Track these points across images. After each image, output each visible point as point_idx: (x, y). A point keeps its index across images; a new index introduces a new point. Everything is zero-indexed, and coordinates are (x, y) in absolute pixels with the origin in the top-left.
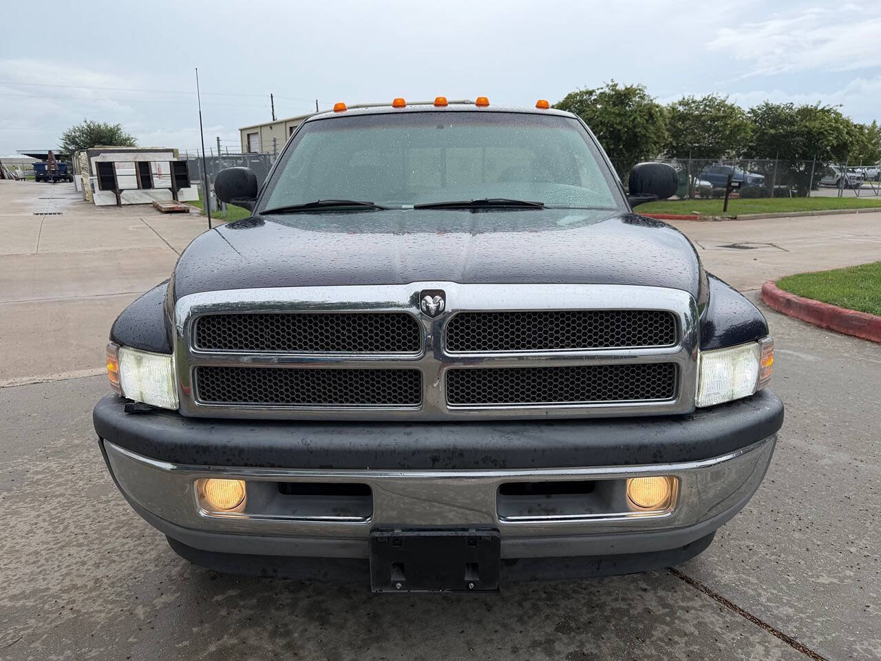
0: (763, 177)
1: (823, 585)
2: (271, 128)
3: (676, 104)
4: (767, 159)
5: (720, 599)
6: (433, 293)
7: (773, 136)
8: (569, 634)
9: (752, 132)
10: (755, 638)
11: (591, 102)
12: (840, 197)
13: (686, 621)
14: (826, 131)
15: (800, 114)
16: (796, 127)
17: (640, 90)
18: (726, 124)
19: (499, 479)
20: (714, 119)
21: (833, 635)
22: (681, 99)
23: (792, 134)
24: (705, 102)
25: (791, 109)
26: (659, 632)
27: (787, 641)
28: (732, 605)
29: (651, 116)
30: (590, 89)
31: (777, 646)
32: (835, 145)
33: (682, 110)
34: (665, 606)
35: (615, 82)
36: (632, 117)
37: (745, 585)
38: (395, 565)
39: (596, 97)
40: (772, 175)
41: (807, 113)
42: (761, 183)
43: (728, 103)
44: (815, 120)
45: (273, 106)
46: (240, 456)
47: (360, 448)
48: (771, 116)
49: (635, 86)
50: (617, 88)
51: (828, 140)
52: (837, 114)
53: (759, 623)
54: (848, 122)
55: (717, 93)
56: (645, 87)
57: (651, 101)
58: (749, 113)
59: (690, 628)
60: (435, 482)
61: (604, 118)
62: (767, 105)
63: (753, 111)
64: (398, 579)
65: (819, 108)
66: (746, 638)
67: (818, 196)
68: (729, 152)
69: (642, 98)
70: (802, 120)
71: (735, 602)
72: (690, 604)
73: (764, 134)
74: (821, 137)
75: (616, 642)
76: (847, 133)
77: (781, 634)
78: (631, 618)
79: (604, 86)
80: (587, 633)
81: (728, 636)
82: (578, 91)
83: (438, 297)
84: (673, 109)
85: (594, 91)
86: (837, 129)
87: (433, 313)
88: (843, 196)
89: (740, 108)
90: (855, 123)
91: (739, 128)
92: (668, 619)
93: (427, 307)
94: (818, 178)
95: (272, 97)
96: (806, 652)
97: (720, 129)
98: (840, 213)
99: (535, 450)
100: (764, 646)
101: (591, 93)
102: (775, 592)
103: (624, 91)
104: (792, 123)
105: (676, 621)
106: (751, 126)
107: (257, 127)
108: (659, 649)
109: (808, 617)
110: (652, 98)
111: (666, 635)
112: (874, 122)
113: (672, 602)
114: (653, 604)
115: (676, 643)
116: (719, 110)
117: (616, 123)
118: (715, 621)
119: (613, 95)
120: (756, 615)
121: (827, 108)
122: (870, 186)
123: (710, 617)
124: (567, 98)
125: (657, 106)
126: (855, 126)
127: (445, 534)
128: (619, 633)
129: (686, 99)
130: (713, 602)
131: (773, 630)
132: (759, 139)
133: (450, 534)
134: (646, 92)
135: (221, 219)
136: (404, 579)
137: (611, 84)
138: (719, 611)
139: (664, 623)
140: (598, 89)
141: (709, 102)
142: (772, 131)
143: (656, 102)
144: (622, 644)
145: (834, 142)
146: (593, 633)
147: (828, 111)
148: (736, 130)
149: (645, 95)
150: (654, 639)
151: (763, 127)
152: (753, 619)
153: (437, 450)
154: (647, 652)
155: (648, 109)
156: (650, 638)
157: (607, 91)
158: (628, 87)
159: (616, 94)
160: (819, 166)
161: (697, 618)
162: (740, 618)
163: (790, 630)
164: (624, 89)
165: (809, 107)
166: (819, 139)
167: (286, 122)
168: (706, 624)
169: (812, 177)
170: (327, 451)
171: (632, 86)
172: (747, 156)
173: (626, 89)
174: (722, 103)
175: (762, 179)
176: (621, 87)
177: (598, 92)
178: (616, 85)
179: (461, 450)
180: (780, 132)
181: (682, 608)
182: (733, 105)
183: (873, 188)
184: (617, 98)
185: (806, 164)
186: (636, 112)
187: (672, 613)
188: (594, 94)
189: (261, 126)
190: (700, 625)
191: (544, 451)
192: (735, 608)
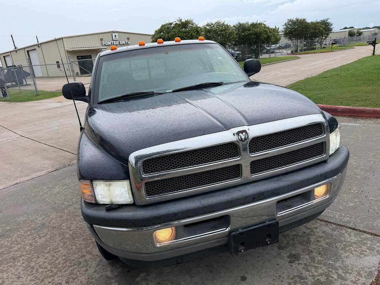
0: (240, 52)
1: (352, 207)
2: (16, 52)
3: (205, 26)
4: (242, 45)
5: (324, 221)
6: (242, 132)
7: (243, 36)
8: (284, 249)
9: (236, 35)
10: (343, 231)
11: (172, 28)
12: (270, 58)
13: (318, 232)
14: (262, 32)
15: (252, 26)
16: (251, 31)
17: (191, 21)
18: (226, 33)
19: (277, 200)
20: (222, 31)
21: (365, 223)
22: (207, 23)
23: (251, 34)
24: (216, 24)
25: (248, 24)
26: (312, 238)
27: (353, 229)
28: (329, 222)
29: (198, 32)
30: (171, 22)
31: (351, 232)
32: (266, 37)
33: (208, 28)
34: (309, 229)
35: (181, 19)
36: (191, 33)
37: (328, 214)
38: (241, 244)
39: (173, 25)
40: (245, 51)
41: (254, 25)
42: (240, 55)
43: (226, 23)
44: (257, 28)
45: (13, 41)
46: (175, 216)
47: (225, 201)
48: (241, 28)
49: (189, 20)
50: (182, 21)
51: (263, 36)
52: (264, 25)
53: (341, 226)
54: (268, 27)
55: (220, 20)
56: (193, 20)
57: (197, 25)
58: (233, 27)
59: (321, 234)
60: (254, 207)
61: (179, 34)
62: (239, 23)
63: (234, 26)
64: (241, 248)
65: (258, 23)
66: (341, 232)
67: (263, 58)
68: (228, 44)
69: (193, 24)
70: (253, 28)
71: (329, 221)
72: (316, 226)
73: (240, 35)
74: (261, 34)
75: (302, 247)
76: (269, 32)
77: (350, 227)
78: (300, 237)
79: (176, 20)
80: (290, 247)
81: (335, 233)
82: (165, 24)
83: (244, 133)
84: (205, 28)
85: (172, 23)
86: (265, 31)
87: (244, 140)
88: (271, 56)
89: (230, 25)
90: (271, 28)
91: (231, 33)
92: (312, 233)
93: (241, 138)
94: (261, 51)
95: (12, 37)
96: (361, 231)
97: (224, 35)
98: (273, 64)
99: (288, 186)
100: (347, 233)
101: (171, 24)
102: (339, 213)
103: (185, 22)
104: (249, 30)
105: (315, 233)
106: (235, 32)
107: (9, 52)
108: (317, 245)
109: (354, 219)
110: (197, 24)
111: (316, 239)
112: (276, 27)
113: (309, 227)
114: (304, 230)
115: (320, 241)
116: (222, 27)
117: (185, 36)
118: (328, 229)
119: (180, 24)
120: (339, 223)
121: (260, 23)
122: (279, 51)
123: (325, 228)
124: (162, 27)
125: (199, 28)
126: (271, 29)
127: (259, 226)
128: (301, 243)
129: (209, 23)
130: (323, 223)
131: (347, 227)
132: (239, 38)
133: (261, 225)
134: (194, 22)
135: (8, 101)
136: (244, 248)
137: (179, 19)
138: (326, 225)
139: (312, 235)
140: (174, 22)
141: (218, 24)
142: (243, 34)
143: (198, 26)
144: (303, 247)
145: (265, 36)
146: (292, 246)
147: (261, 24)
148: (230, 34)
149: (193, 23)
150: (312, 242)
151: (239, 32)
152: (338, 225)
153: (254, 195)
154: (313, 247)
155: (196, 29)
156: (311, 242)
157: (178, 22)
158: (187, 20)
159: (182, 24)
160: (261, 46)
161: (321, 230)
162: (334, 226)
163: (351, 225)
164: (185, 21)
165: (254, 23)
166: (260, 36)
167: (24, 48)
168: (325, 231)
169: (260, 50)
170: (212, 205)
171: (188, 20)
172: (235, 45)
173: (186, 21)
174: (223, 24)
175: (240, 53)
176: (183, 21)
177: (174, 23)
178: (181, 20)
179: (263, 192)
180: (246, 34)
181: (314, 228)
182: (227, 24)
183: (280, 52)
184: (183, 25)
185: (257, 46)
186: (191, 30)
187: (312, 231)
188: (173, 24)
189: (11, 52)
190: (323, 232)
191: (291, 185)
192: (330, 223)
